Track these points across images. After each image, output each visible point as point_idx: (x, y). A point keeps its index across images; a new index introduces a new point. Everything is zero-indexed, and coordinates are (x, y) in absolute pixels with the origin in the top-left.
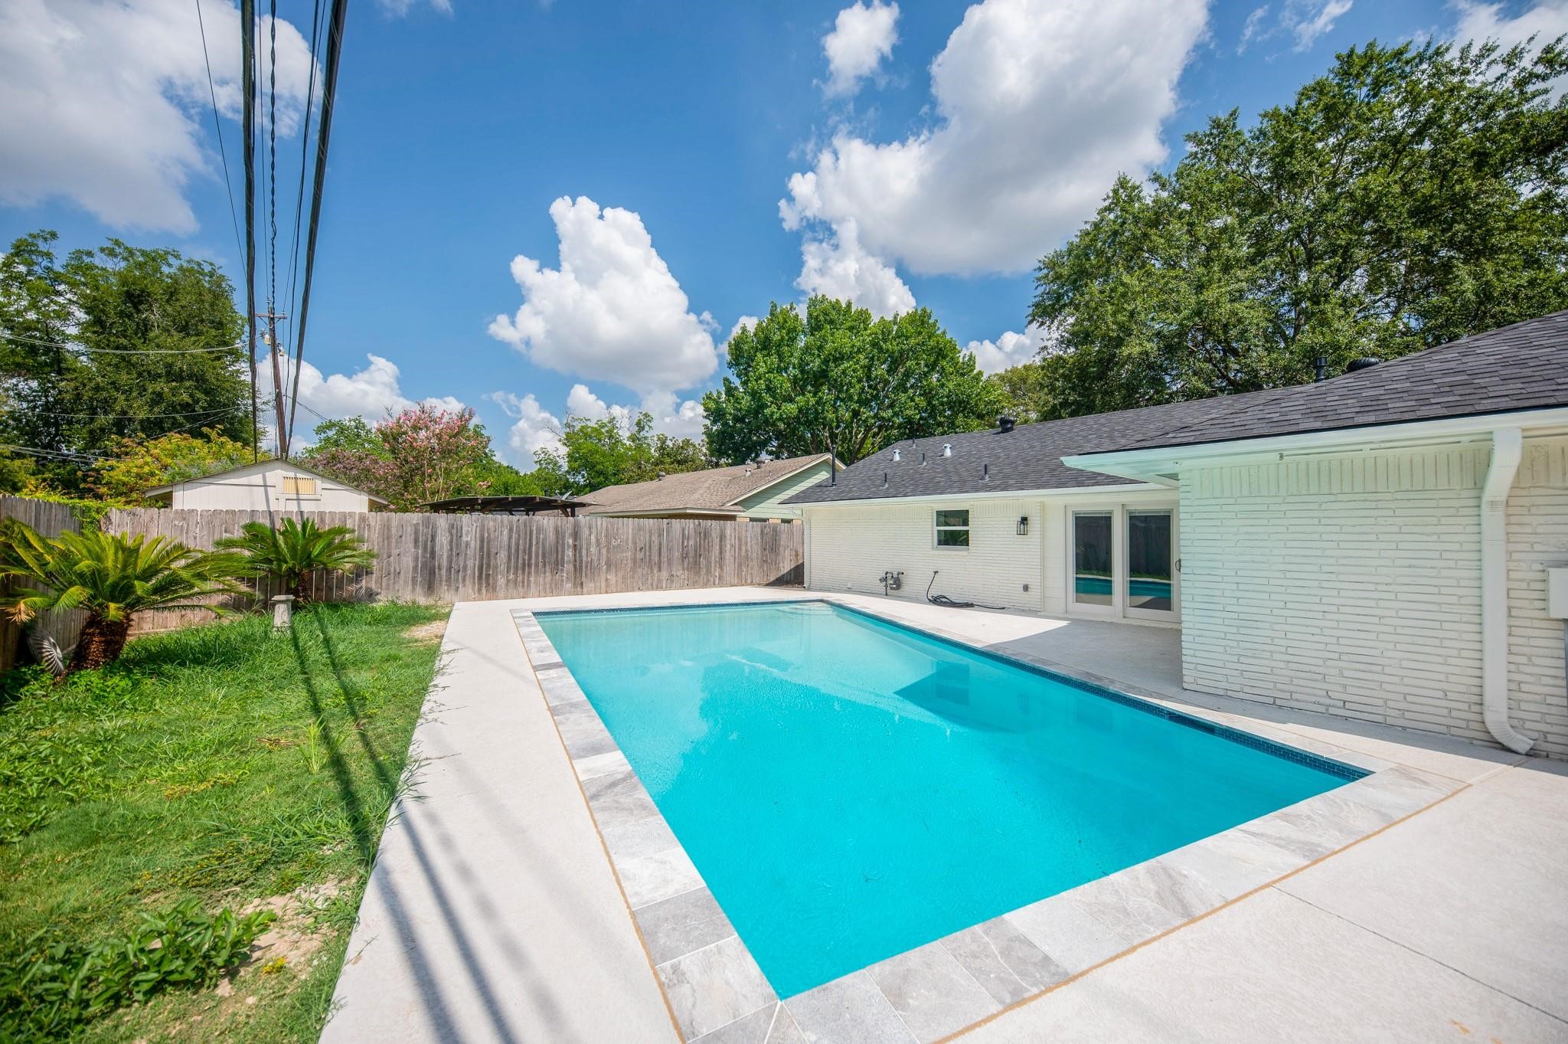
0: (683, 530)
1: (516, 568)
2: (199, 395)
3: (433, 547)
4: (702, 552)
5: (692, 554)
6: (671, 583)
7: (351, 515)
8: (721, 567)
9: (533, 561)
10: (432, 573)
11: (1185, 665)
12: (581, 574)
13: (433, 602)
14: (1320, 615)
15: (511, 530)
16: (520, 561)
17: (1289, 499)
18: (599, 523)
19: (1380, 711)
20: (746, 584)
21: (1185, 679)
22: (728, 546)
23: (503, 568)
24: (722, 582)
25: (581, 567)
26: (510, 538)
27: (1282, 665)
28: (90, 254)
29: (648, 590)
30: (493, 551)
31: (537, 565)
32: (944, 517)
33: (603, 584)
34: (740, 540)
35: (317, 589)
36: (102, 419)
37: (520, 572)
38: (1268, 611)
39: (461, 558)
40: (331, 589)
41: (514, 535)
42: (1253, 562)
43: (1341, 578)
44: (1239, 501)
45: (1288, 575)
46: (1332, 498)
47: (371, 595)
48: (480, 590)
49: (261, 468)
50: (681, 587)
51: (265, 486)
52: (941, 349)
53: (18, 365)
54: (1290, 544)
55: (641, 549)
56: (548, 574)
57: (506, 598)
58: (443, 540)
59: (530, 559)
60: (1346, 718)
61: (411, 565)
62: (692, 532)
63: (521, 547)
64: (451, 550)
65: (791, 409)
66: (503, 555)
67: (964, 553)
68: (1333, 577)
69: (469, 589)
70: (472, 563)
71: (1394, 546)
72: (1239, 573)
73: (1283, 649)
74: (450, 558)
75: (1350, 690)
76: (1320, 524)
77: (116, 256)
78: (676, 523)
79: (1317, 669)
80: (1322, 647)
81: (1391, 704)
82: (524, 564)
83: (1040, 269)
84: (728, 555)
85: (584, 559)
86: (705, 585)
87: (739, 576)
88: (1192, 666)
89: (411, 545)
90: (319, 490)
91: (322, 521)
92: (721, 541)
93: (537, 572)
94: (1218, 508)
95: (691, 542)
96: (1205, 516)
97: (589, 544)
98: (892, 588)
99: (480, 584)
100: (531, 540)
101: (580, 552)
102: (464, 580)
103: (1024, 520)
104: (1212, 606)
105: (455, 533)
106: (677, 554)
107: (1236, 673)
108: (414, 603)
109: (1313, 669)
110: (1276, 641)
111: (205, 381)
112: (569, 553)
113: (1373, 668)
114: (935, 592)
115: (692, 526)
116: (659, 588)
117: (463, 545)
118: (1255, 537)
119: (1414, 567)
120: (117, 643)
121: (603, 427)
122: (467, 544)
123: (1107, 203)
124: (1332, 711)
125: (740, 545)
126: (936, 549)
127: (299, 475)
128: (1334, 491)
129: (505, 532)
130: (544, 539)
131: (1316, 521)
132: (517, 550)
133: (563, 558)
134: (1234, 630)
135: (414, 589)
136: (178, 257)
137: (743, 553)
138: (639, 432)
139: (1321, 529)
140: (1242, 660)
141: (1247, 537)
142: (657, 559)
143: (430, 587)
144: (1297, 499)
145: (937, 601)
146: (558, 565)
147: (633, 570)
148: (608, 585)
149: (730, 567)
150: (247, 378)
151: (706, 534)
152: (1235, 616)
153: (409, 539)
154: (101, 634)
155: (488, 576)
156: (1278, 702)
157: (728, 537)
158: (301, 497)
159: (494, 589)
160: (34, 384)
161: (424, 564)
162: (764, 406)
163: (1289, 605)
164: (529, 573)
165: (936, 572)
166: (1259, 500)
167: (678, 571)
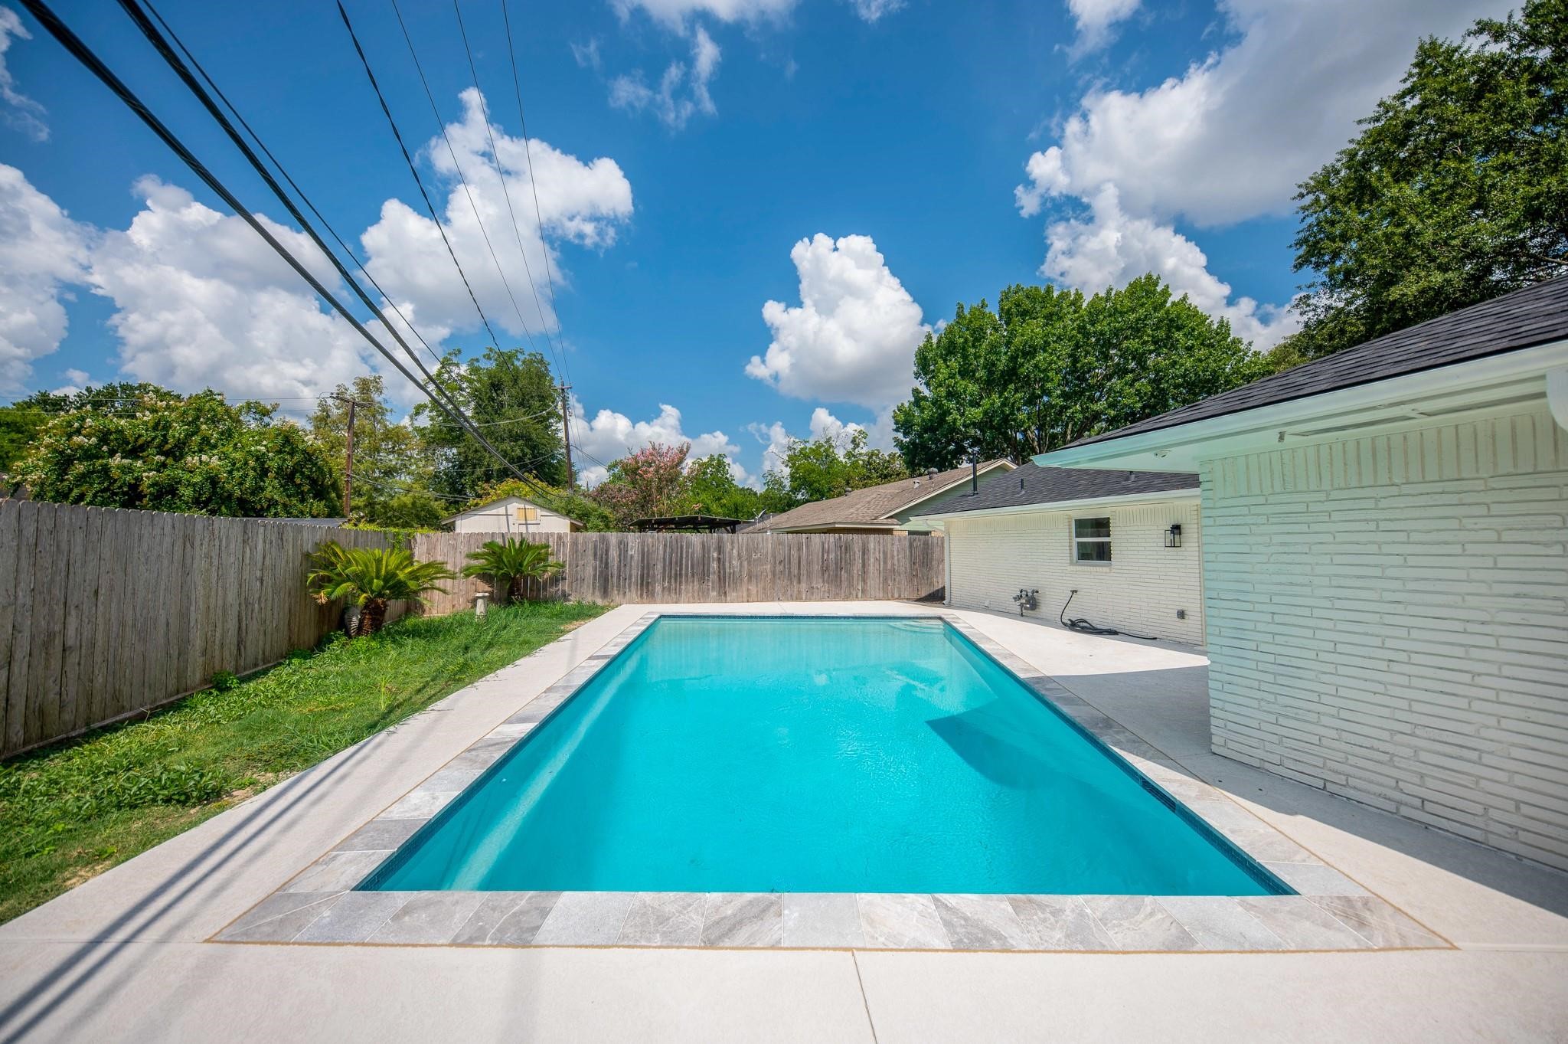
0: (823, 544)
1: (670, 578)
2: (527, 450)
3: (607, 559)
4: (843, 565)
5: (832, 567)
6: (811, 595)
7: (552, 534)
8: (864, 581)
9: (683, 572)
10: (606, 580)
11: (1213, 721)
12: (725, 584)
13: (607, 604)
14: (1383, 666)
15: (665, 545)
16: (673, 572)
17: (1334, 495)
18: (740, 538)
19: (1479, 822)
20: (893, 598)
21: (1215, 739)
22: (872, 560)
23: (659, 577)
24: (865, 596)
25: (724, 577)
26: (665, 552)
27: (1334, 734)
28: (477, 360)
29: (788, 600)
30: (652, 563)
31: (687, 575)
32: (1083, 526)
33: (745, 595)
34: (885, 553)
35: (531, 590)
36: (479, 471)
37: (673, 581)
38: (1313, 655)
39: (628, 568)
40: (539, 590)
41: (668, 550)
42: (1291, 584)
43: (1412, 610)
44: (1271, 499)
45: (1338, 604)
46: (1394, 490)
47: (565, 596)
48: (642, 595)
49: (504, 502)
50: (822, 599)
51: (507, 515)
52: (1172, 320)
53: (444, 439)
54: (1338, 559)
55: (781, 562)
56: (696, 583)
57: (662, 603)
58: (614, 553)
59: (681, 570)
60: (1427, 826)
61: (592, 573)
62: (832, 546)
63: (674, 560)
64: (620, 561)
65: (976, 413)
66: (659, 566)
67: (1106, 569)
68: (1400, 609)
69: (633, 594)
70: (635, 572)
71: (1490, 562)
72: (1275, 599)
73: (1334, 711)
74: (619, 567)
75: (1430, 782)
76: (1377, 530)
77: (491, 359)
78: (816, 538)
79: (1383, 746)
80: (1386, 712)
81: (1494, 814)
82: (676, 574)
83: (1302, 196)
84: (872, 568)
85: (727, 570)
86: (847, 598)
87: (885, 591)
88: (1221, 723)
89: (592, 558)
90: (539, 517)
91: (534, 539)
92: (864, 554)
93: (687, 581)
94: (1245, 510)
95: (832, 556)
96: (1230, 520)
97: (731, 558)
98: (1026, 608)
99: (642, 590)
100: (681, 554)
101: (724, 565)
102: (630, 587)
103: (1176, 529)
104: (1244, 644)
105: (623, 546)
106: (816, 567)
107: (1275, 739)
108: (594, 603)
109: (1376, 744)
110: (1325, 699)
111: (531, 440)
112: (714, 565)
113: (1465, 753)
114: (1072, 614)
115: (832, 540)
116: (799, 598)
117: (629, 558)
118: (1292, 549)
119: (1525, 596)
120: (378, 620)
121: (821, 447)
122: (632, 556)
123: (1408, 84)
124: (1405, 811)
125: (885, 558)
126: (1076, 564)
127: (527, 507)
128: (1396, 481)
129: (661, 547)
130: (693, 553)
131: (1372, 526)
132: (671, 563)
133: (708, 570)
134: (1270, 678)
135: (593, 593)
136: (522, 353)
137: (889, 566)
138: (854, 449)
139: (1380, 537)
140: (1281, 721)
141: (1281, 549)
142: (796, 572)
143: (605, 593)
144: (1345, 494)
145: (1074, 626)
146: (704, 577)
147: (773, 582)
148: (749, 596)
149: (874, 580)
150: (561, 435)
151: (847, 548)
152: (1271, 658)
153: (590, 552)
154: (370, 614)
155: (648, 583)
156: (1330, 787)
157: (872, 551)
158: (529, 522)
159: (653, 595)
160: (455, 451)
161: (601, 572)
162: (948, 412)
163: (1340, 648)
164: (681, 582)
165: (1074, 592)
166: (1296, 497)
167: (818, 583)
